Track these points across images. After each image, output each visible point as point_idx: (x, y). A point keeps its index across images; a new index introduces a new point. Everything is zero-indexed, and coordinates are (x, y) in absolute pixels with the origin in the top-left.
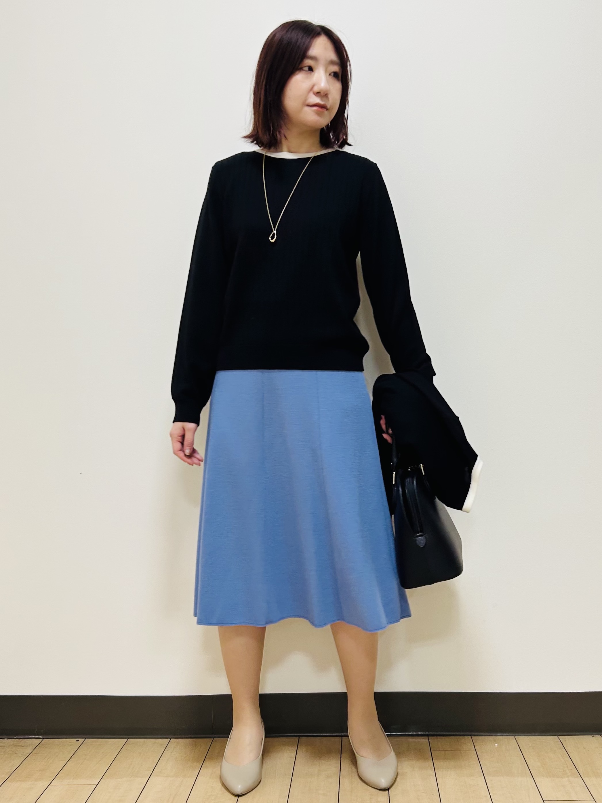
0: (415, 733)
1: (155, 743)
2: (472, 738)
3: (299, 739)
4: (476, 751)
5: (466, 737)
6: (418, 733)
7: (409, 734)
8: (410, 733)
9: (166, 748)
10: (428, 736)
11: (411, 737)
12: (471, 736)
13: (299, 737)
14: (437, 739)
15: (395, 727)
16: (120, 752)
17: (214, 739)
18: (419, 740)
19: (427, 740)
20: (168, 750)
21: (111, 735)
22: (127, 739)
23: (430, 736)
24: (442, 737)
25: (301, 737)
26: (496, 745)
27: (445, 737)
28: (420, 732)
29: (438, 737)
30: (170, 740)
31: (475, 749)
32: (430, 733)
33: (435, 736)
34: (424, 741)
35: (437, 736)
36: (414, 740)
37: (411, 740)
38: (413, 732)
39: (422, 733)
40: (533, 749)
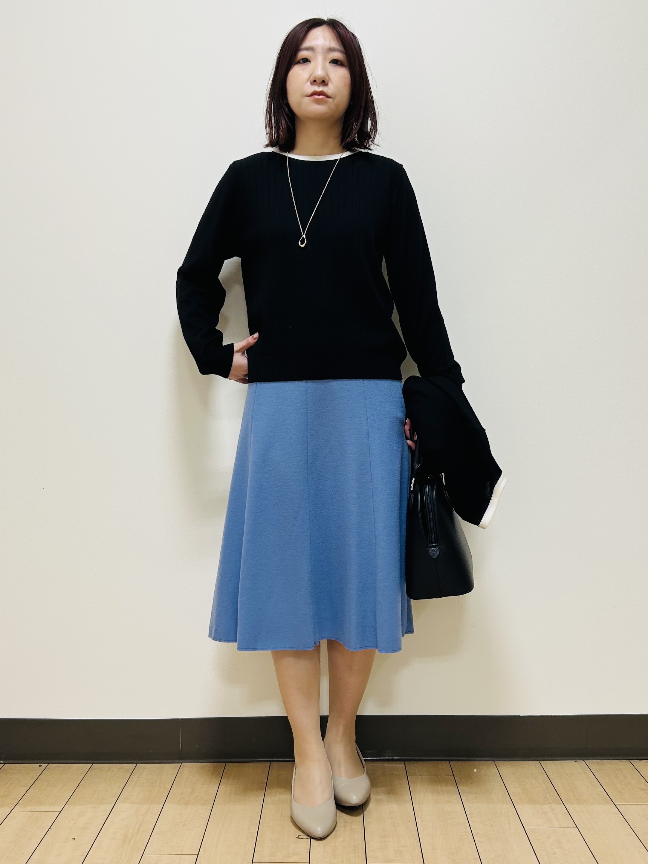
0: (390, 758)
1: (121, 768)
2: (450, 763)
3: (270, 764)
4: (454, 776)
5: (444, 763)
6: (394, 758)
7: (384, 759)
8: (386, 758)
9: (132, 773)
10: (404, 761)
11: (387, 762)
12: (449, 761)
13: (270, 762)
14: (414, 764)
15: (370, 752)
16: (84, 778)
17: (182, 764)
18: (395, 765)
19: (404, 765)
20: (134, 776)
21: (77, 760)
22: (92, 764)
23: (406, 761)
24: (418, 762)
25: (272, 762)
26: (475, 770)
27: (421, 762)
28: (396, 757)
29: (415, 762)
30: (136, 765)
31: (453, 774)
32: (407, 758)
33: (412, 761)
34: (401, 765)
35: (413, 761)
36: (390, 765)
37: (386, 765)
38: (388, 757)
39: (398, 758)
40: (513, 774)
